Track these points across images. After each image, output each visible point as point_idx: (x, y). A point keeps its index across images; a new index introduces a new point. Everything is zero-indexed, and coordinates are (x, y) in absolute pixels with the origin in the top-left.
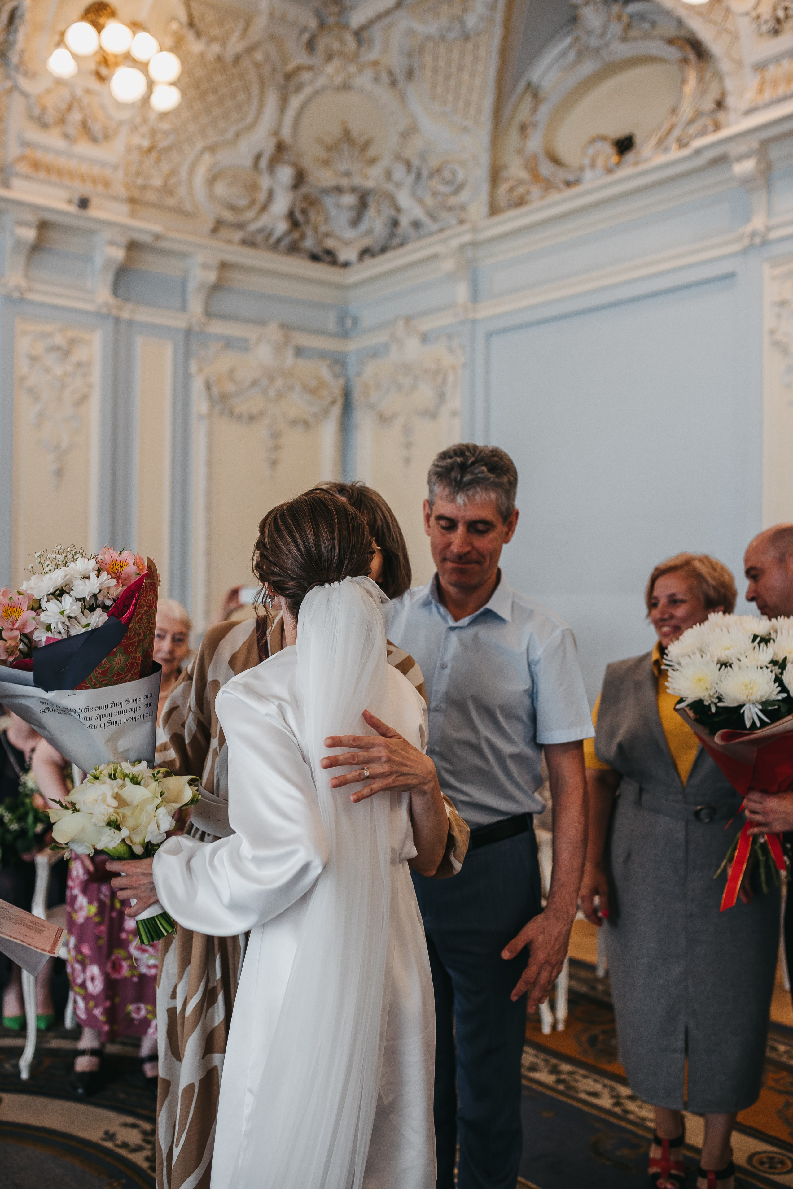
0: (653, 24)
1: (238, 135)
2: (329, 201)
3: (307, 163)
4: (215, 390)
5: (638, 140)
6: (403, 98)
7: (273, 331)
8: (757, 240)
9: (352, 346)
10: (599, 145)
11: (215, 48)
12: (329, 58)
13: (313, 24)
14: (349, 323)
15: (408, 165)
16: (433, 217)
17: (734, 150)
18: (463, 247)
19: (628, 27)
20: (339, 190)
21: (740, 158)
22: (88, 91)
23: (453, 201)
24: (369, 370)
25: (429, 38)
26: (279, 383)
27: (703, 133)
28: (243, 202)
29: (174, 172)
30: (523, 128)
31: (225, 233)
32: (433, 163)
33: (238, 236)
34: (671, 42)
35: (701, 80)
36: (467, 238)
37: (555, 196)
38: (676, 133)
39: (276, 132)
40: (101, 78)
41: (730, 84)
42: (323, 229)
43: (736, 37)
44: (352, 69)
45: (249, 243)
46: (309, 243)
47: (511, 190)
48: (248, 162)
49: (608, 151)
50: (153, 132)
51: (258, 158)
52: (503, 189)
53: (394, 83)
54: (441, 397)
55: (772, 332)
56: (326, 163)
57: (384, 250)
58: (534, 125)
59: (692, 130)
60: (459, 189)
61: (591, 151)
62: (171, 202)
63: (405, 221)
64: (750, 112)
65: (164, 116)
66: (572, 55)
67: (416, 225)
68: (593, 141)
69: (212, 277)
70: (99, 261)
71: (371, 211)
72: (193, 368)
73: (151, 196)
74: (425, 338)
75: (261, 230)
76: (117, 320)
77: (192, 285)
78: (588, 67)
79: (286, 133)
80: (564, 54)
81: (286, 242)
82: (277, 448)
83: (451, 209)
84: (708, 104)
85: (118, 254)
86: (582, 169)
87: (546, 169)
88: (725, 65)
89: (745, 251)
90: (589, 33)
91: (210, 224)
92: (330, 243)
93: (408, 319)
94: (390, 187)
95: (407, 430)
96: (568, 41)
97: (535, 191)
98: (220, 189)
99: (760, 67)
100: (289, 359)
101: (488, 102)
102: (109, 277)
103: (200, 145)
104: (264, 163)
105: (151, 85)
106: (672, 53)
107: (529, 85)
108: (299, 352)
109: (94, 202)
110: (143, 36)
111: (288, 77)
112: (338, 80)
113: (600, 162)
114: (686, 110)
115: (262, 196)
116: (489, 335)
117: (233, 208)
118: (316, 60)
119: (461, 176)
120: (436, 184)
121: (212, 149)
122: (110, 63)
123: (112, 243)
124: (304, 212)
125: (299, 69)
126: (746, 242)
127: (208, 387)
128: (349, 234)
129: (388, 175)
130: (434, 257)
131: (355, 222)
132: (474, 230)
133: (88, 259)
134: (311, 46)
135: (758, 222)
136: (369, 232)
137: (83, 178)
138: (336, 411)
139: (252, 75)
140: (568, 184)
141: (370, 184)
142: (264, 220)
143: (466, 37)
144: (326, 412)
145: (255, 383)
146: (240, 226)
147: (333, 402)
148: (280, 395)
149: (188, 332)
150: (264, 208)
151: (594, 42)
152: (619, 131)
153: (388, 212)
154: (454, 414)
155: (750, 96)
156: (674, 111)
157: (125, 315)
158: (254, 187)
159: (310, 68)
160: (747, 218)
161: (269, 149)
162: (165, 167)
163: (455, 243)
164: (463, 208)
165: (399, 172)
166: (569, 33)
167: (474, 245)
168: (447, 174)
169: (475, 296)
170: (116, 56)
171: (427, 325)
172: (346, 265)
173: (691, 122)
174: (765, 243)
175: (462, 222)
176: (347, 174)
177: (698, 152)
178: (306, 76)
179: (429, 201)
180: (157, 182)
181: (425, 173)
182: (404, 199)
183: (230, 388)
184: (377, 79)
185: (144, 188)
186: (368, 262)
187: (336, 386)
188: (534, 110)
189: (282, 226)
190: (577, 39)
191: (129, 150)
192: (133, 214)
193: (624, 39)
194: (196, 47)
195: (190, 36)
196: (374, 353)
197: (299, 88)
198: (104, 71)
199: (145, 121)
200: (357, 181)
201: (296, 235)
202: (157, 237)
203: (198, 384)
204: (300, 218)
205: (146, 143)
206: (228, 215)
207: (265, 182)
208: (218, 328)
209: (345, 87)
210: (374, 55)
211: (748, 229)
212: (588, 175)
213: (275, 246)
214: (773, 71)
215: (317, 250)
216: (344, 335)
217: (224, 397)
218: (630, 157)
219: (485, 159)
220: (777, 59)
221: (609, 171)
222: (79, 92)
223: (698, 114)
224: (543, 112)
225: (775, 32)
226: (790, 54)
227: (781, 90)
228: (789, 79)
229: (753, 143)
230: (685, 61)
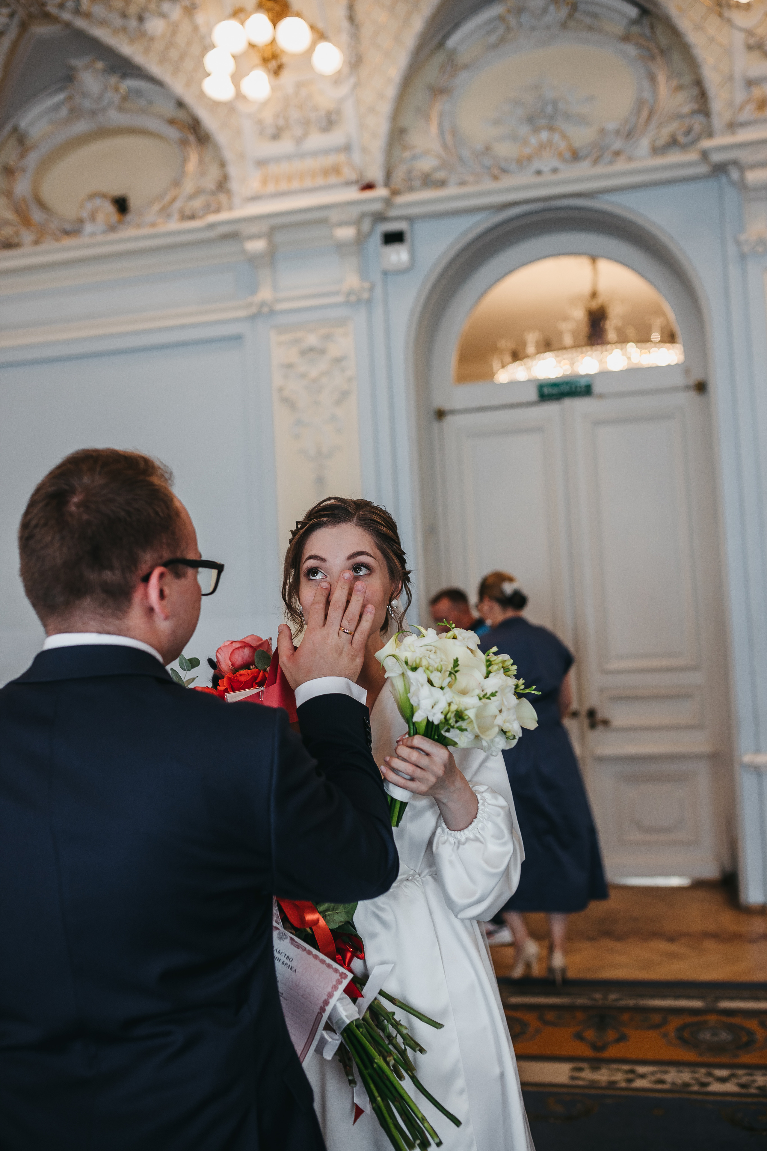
0: (150, 102)
8: (265, 310)
10: (98, 202)
17: (245, 230)
19: (125, 100)
21: (252, 237)
27: (208, 208)
30: (9, 172)
34: (172, 122)
35: (201, 162)
37: (53, 243)
38: (178, 204)
41: (233, 170)
43: (238, 133)
49: (110, 208)
55: (281, 390)
58: (24, 170)
59: (197, 203)
61: (89, 206)
64: (255, 198)
66: (64, 112)
68: (92, 196)
78: (81, 127)
80: (56, 108)
84: (209, 184)
86: (81, 221)
87: (36, 214)
88: (228, 155)
89: (253, 318)
90: (85, 95)
96: (60, 97)
97: (27, 234)
99: (261, 164)
106: (173, 133)
107: (15, 129)
113: (100, 217)
114: (188, 186)
126: (254, 310)
135: (265, 294)
140: (67, 233)
151: (89, 104)
152: (117, 191)
155: (254, 185)
156: (177, 183)
160: (254, 289)
166: (61, 90)
173: (192, 197)
174: (272, 313)
177: (211, 226)
188: (22, 155)
190: (70, 98)
193: (121, 109)
211: (256, 299)
212: (88, 228)
214: (273, 169)
218: (130, 218)
220: (278, 160)
221: (112, 229)
223: (200, 191)
224: (32, 159)
225: (276, 137)
226: (289, 158)
227: (284, 186)
228: (290, 178)
229: (263, 227)
230: (184, 143)
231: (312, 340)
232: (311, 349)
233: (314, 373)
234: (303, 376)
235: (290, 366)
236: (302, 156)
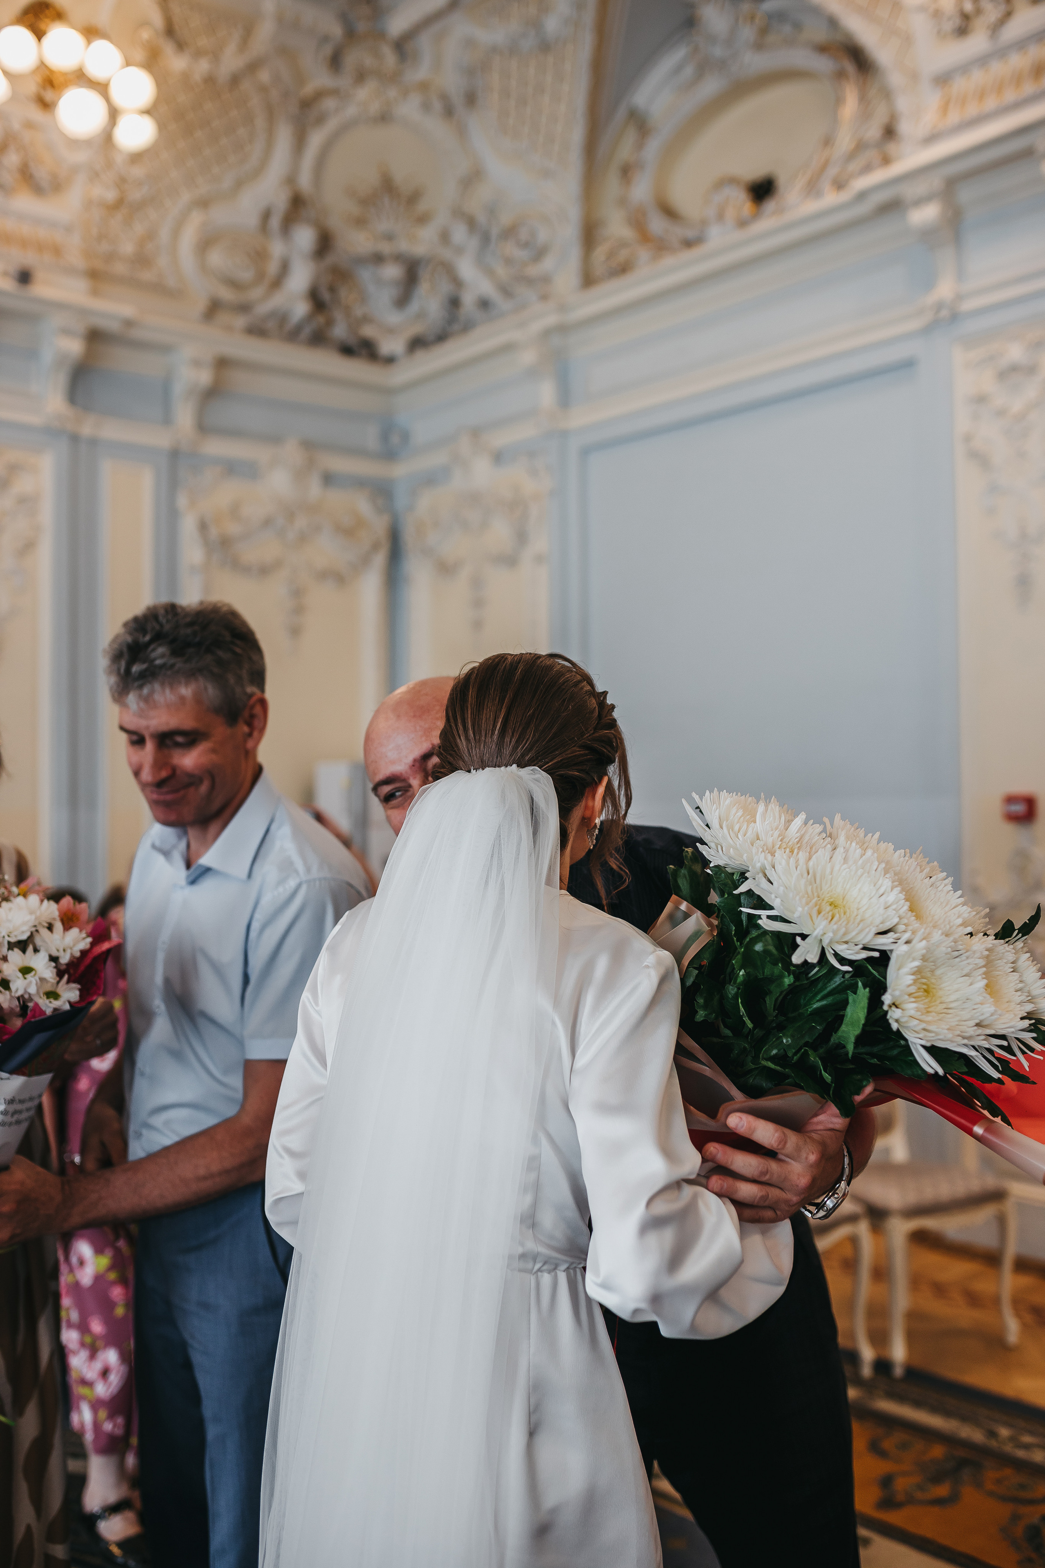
0: (798, 26)
1: (239, 184)
2: (365, 275)
3: (335, 223)
4: (214, 532)
5: (782, 181)
6: (462, 132)
7: (291, 452)
8: (944, 313)
9: (400, 471)
10: (727, 191)
11: (203, 66)
12: (361, 77)
13: (337, 31)
14: (395, 439)
15: (471, 223)
16: (506, 292)
17: (911, 191)
18: (547, 333)
19: (764, 31)
20: (378, 259)
21: (919, 202)
22: (29, 125)
23: (533, 271)
24: (425, 502)
25: (494, 49)
26: (301, 522)
27: (867, 169)
28: (246, 275)
29: (151, 235)
30: (626, 172)
31: (224, 318)
32: (505, 219)
33: (240, 321)
34: (822, 49)
35: (863, 99)
36: (551, 320)
37: (669, 261)
38: (832, 171)
39: (291, 180)
40: (46, 105)
41: (902, 103)
42: (359, 312)
43: (908, 40)
44: (392, 93)
45: (257, 331)
46: (340, 331)
47: (611, 255)
48: (252, 220)
49: (741, 198)
50: (121, 182)
51: (266, 216)
52: (600, 254)
53: (449, 112)
54: (522, 537)
55: (968, 438)
56: (360, 222)
57: (441, 337)
58: (641, 166)
59: (853, 167)
60: (540, 254)
61: (717, 199)
62: (147, 276)
63: (468, 300)
64: (931, 139)
65: (136, 158)
66: (689, 71)
67: (484, 304)
68: (720, 185)
69: (205, 377)
70: (48, 356)
71: (423, 288)
72: (182, 501)
73: (120, 268)
74: (498, 458)
75: (272, 314)
76: (75, 439)
77: (179, 388)
78: (711, 86)
79: (305, 181)
80: (678, 69)
81: (307, 331)
82: (299, 610)
83: (530, 281)
84: (874, 132)
85: (74, 347)
86: (705, 223)
87: (657, 224)
88: (895, 79)
89: (928, 330)
90: (712, 40)
91: (201, 305)
92: (368, 331)
93: (476, 433)
94: (446, 254)
95: (477, 583)
96: (683, 52)
97: (643, 254)
98: (217, 258)
99: (943, 80)
100: (315, 490)
101: (577, 135)
102: (62, 379)
103: (186, 197)
104: (275, 222)
105: (114, 114)
106: (824, 64)
107: (632, 112)
108: (328, 479)
109: (40, 275)
110: (102, 46)
111: (306, 104)
112: (375, 108)
113: (730, 214)
114: (844, 141)
115: (273, 268)
116: (586, 452)
117: (234, 284)
118: (344, 81)
119: (543, 236)
120: (511, 249)
121: (203, 203)
122: (56, 82)
123: (66, 332)
124: (332, 289)
125: (319, 95)
126: (929, 317)
127: (203, 527)
128: (394, 318)
129: (445, 237)
130: (508, 348)
131: (403, 301)
132: (563, 308)
133: (31, 353)
134: (335, 62)
135: (945, 289)
136: (421, 315)
137: (24, 243)
138: (380, 559)
139: (255, 102)
140: (688, 244)
141: (419, 249)
142: (277, 301)
143: (545, 47)
144: (365, 561)
145: (267, 522)
146: (244, 308)
147: (375, 547)
148: (303, 538)
149: (175, 454)
150: (277, 283)
151: (718, 52)
152: (754, 172)
153: (445, 287)
154: (539, 559)
155: (929, 119)
156: (828, 141)
157: (87, 429)
158: (260, 256)
159: (334, 92)
160: (929, 284)
161: (281, 201)
162: (139, 228)
163: (536, 327)
164: (546, 279)
165: (459, 233)
166: (684, 40)
167: (562, 329)
168: (523, 235)
169: (565, 399)
170: (65, 74)
171: (501, 439)
172: (390, 360)
173: (852, 156)
174: (955, 317)
175: (544, 297)
176: (389, 237)
177: (862, 196)
178: (329, 104)
179: (502, 271)
180: (128, 248)
181: (495, 232)
182: (467, 269)
183: (233, 529)
184: (426, 107)
185: (111, 257)
186: (420, 355)
187: (379, 525)
188: (640, 145)
189: (301, 309)
190: (695, 49)
191: (88, 204)
192: (95, 292)
193: (759, 46)
194: (177, 63)
195: (168, 49)
196: (430, 480)
197: (320, 120)
198: (49, 95)
199: (109, 164)
200: (404, 246)
201: (321, 319)
202: (129, 323)
203: (188, 525)
204: (326, 296)
205: (110, 195)
206: (226, 294)
207: (277, 248)
208: (215, 447)
209: (384, 118)
210: (421, 72)
211: (931, 298)
212: (714, 230)
213: (292, 335)
214: (960, 85)
215: (352, 341)
216: (389, 455)
217: (225, 543)
218: (770, 205)
219: (574, 213)
220: (964, 69)
221: (742, 224)
222: (16, 126)
223: (860, 147)
224: (653, 147)
225: (962, 31)
226: (982, 61)
227: (972, 110)
228: (981, 95)
229: (935, 182)
230: (840, 75)
231: (1015, 352)
232: (1014, 369)
233: (1017, 405)
234: (1001, 413)
235: (981, 399)
236: (1001, 53)
